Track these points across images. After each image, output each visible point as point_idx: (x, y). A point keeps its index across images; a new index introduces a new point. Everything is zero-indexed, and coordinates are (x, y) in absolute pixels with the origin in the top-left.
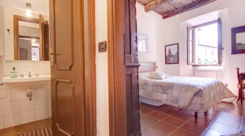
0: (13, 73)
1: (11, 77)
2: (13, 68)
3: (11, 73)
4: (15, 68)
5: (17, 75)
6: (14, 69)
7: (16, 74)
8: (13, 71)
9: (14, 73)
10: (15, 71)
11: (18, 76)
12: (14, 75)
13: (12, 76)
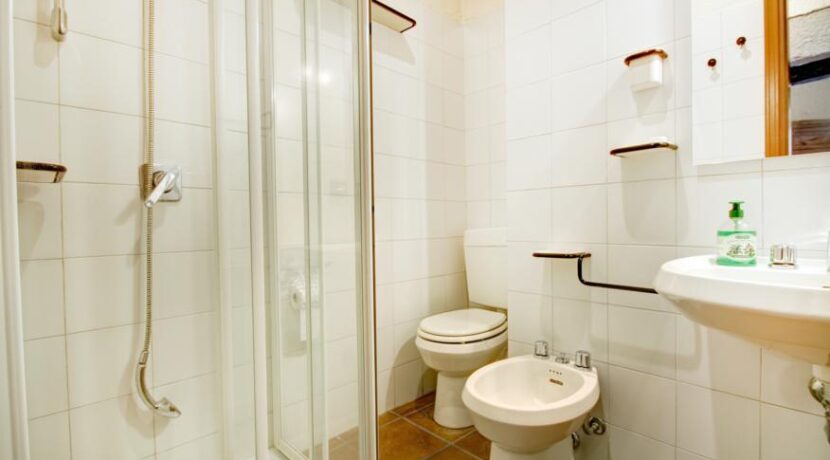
0: (727, 234)
1: (721, 262)
2: (731, 207)
3: (721, 234)
4: (742, 207)
5: (751, 252)
6: (736, 211)
7: (743, 244)
8: (730, 224)
9: (732, 237)
10: (743, 224)
11: (757, 257)
12: (736, 250)
13: (724, 255)
